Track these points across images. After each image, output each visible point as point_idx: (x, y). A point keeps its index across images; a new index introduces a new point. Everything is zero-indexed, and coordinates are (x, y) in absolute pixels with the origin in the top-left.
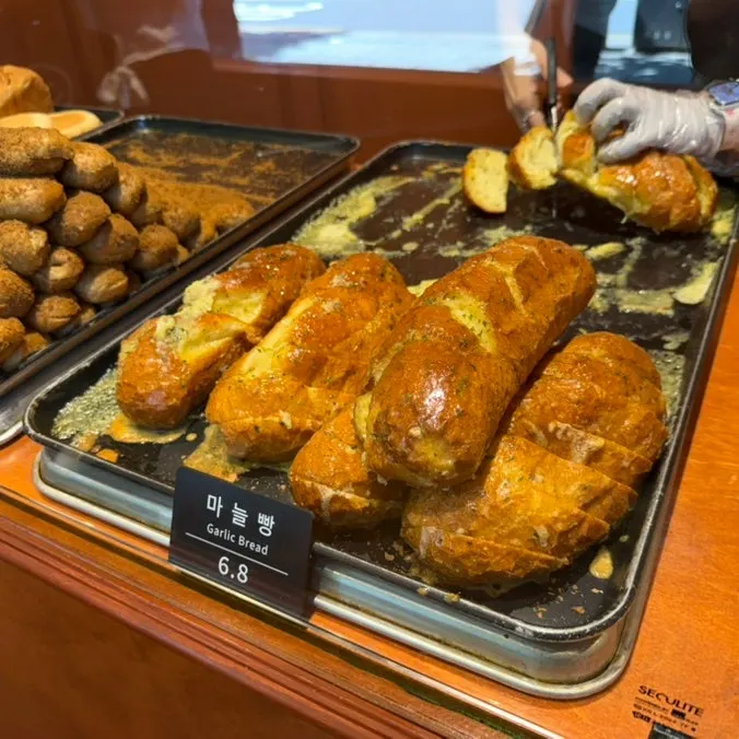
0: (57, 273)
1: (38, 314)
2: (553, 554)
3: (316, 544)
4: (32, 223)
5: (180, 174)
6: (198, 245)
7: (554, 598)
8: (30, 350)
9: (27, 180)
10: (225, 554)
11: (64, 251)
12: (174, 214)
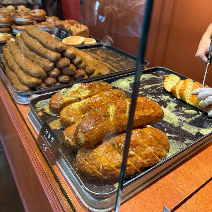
0: (54, 73)
1: (47, 80)
2: (102, 174)
3: (59, 148)
4: (51, 61)
5: (104, 60)
6: (92, 76)
7: (101, 186)
8: (42, 87)
9: (54, 52)
10: (45, 143)
11: (57, 69)
12: (88, 68)
